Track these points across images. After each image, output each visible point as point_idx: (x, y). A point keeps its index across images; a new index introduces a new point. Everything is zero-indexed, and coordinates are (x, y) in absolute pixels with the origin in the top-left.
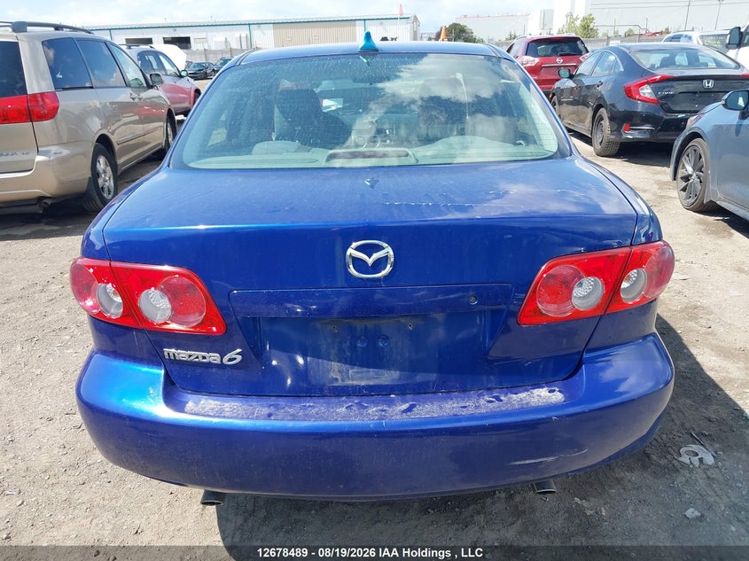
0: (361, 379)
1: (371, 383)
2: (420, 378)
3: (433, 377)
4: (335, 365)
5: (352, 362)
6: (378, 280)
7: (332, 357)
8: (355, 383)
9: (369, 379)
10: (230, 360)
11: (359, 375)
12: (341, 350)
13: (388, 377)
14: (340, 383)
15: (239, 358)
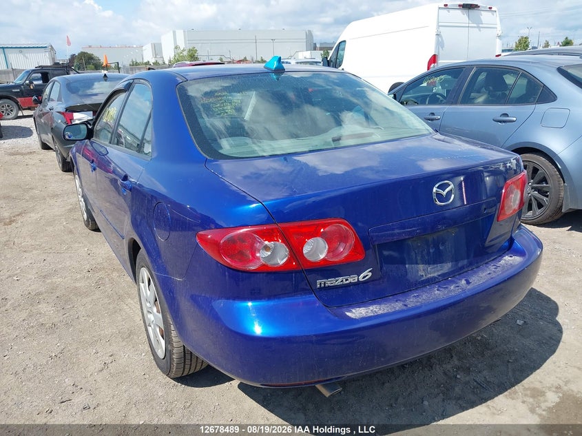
0: (434, 272)
1: (439, 273)
2: (460, 265)
3: (465, 262)
4: (421, 267)
5: (428, 263)
6: (448, 205)
7: (418, 262)
8: (432, 275)
9: (438, 271)
10: (364, 277)
11: (433, 270)
12: (423, 257)
13: (447, 267)
14: (424, 278)
15: (370, 274)
